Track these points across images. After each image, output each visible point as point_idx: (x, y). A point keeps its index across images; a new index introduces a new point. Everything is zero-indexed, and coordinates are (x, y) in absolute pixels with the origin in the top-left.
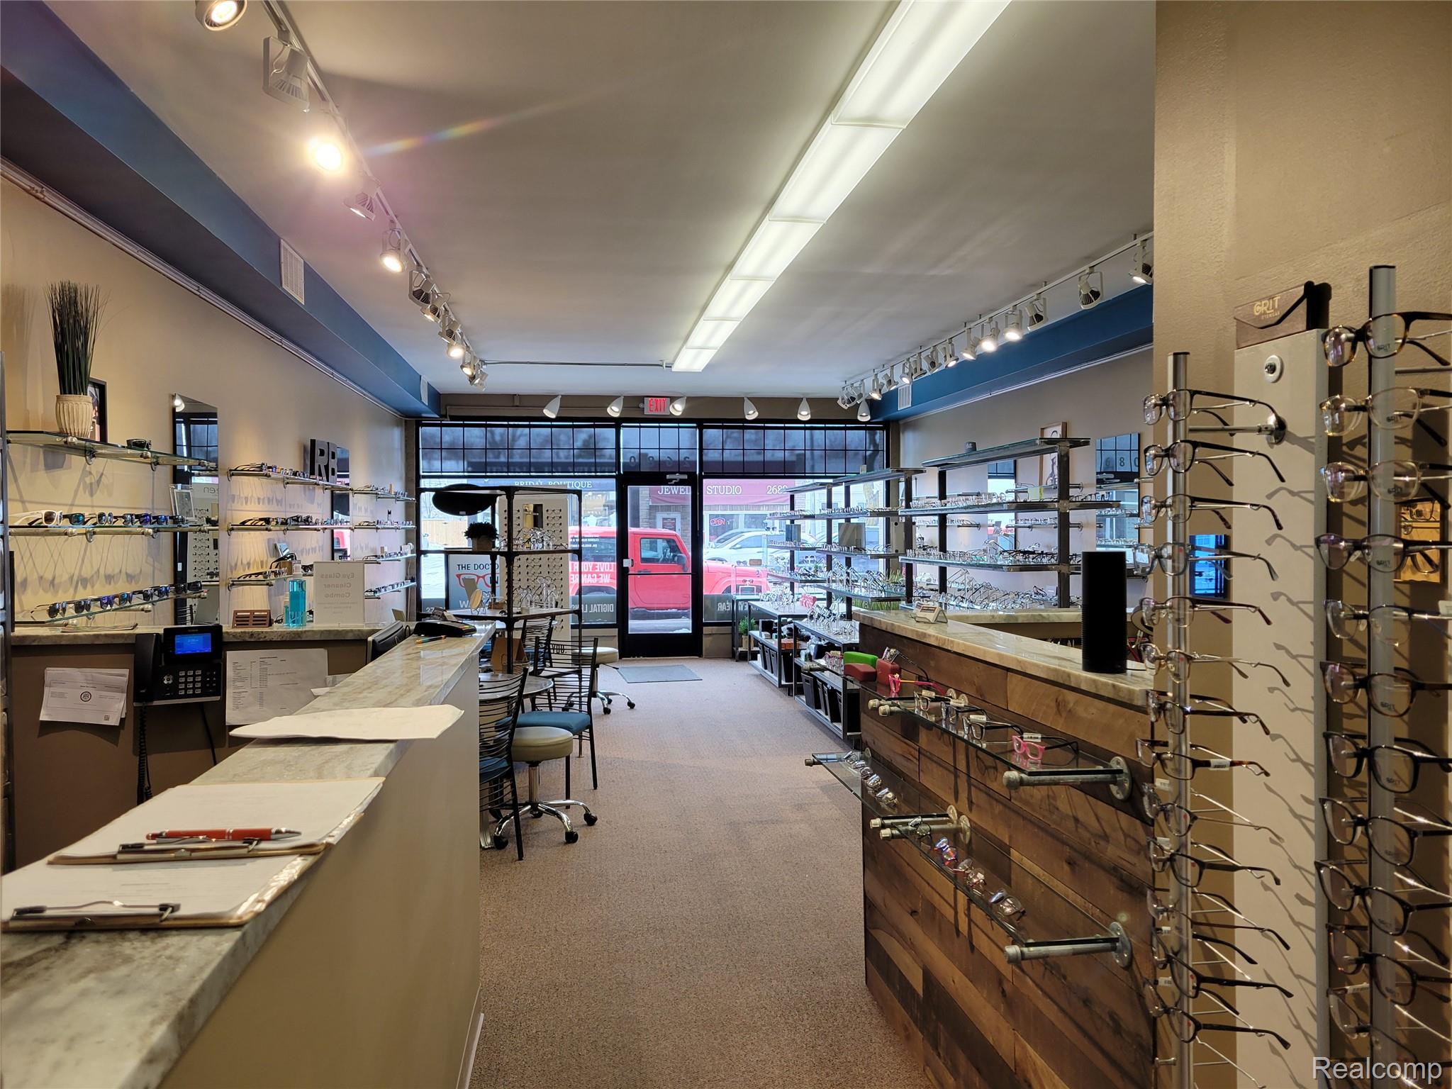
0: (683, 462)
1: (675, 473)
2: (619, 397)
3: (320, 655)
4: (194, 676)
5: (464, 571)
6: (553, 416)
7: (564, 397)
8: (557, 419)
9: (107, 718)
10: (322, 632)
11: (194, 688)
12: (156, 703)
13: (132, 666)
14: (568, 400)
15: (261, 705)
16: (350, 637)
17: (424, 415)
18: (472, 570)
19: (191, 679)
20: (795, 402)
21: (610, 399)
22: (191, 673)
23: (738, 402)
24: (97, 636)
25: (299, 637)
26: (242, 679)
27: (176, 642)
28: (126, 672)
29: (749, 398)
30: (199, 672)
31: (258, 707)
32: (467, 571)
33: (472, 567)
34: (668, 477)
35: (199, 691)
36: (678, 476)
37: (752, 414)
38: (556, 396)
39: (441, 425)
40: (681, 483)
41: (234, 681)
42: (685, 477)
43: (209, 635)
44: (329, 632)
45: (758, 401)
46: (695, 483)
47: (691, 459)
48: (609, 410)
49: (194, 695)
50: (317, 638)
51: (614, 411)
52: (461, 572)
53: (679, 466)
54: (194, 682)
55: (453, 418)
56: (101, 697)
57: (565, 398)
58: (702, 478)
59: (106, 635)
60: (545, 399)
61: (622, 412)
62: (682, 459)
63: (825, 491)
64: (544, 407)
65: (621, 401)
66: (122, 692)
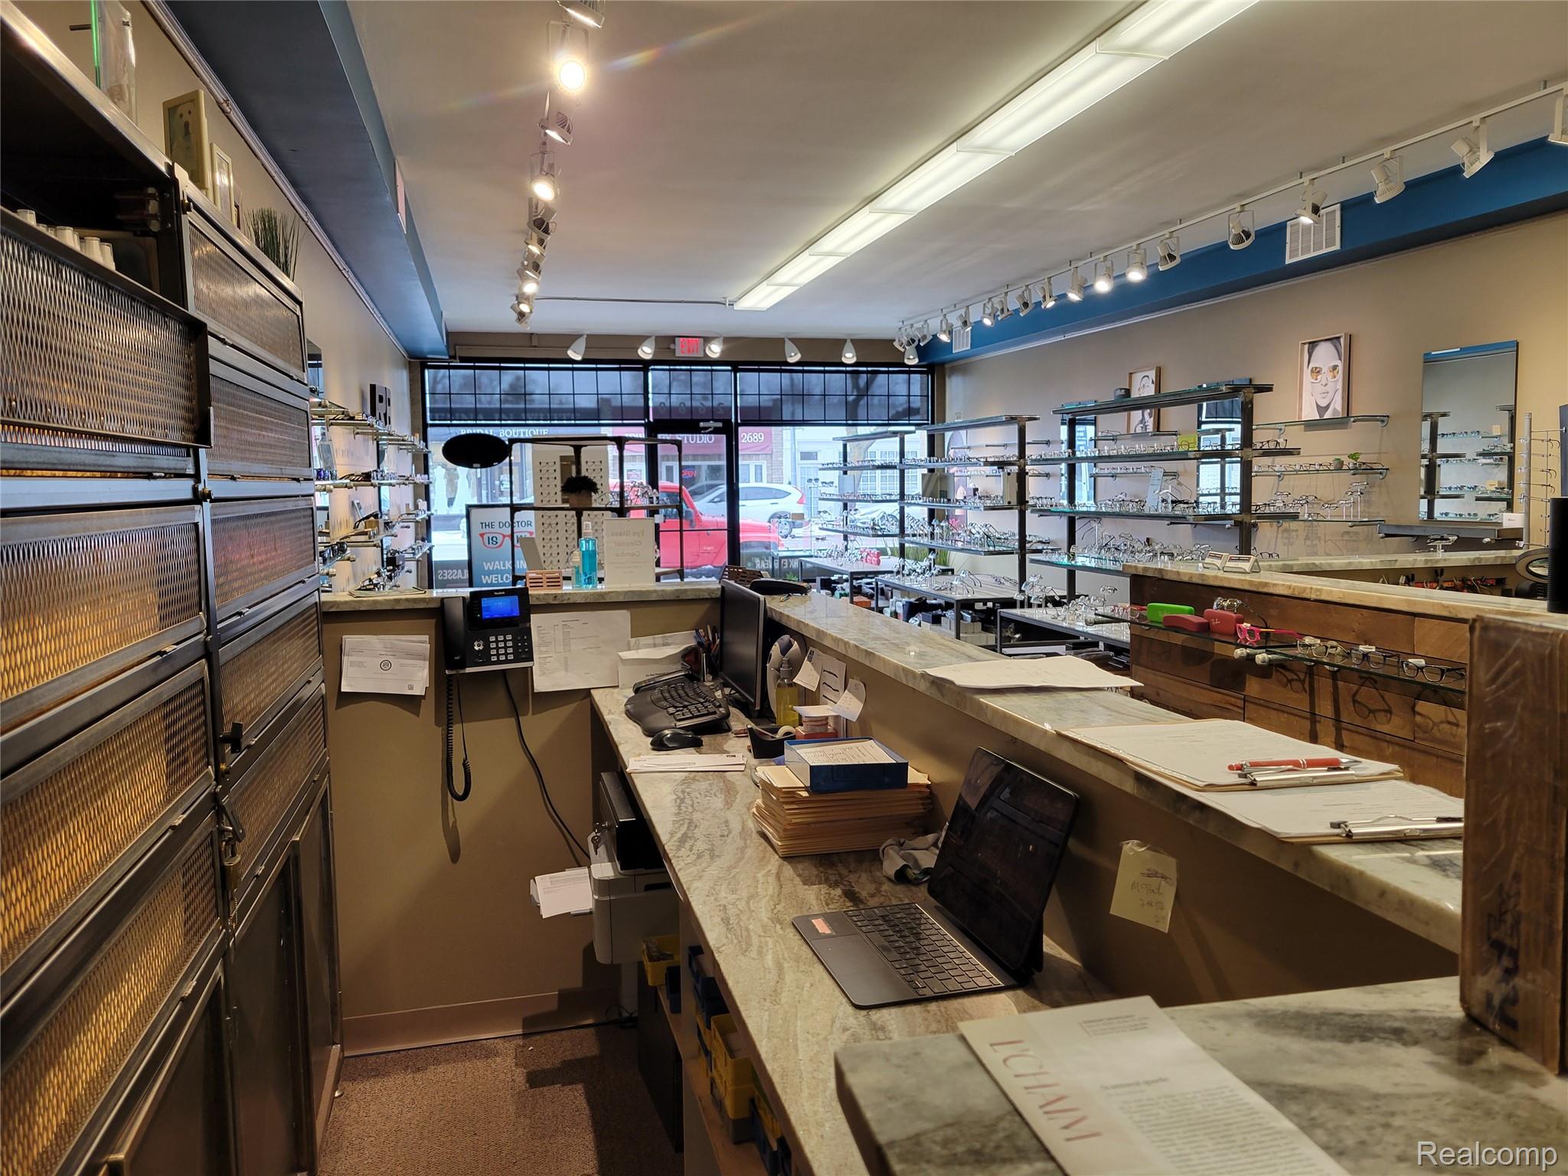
0: (717, 408)
1: (708, 421)
2: (650, 337)
3: (623, 617)
4: (505, 641)
5: (488, 530)
6: (579, 358)
7: (589, 336)
8: (584, 361)
9: (411, 688)
10: (626, 593)
11: (506, 654)
12: (468, 670)
13: (433, 632)
14: (594, 340)
15: (566, 670)
16: (653, 597)
17: (429, 356)
18: (496, 529)
19: (502, 643)
20: (838, 344)
21: (641, 339)
22: (501, 638)
23: (779, 342)
24: (397, 601)
25: (603, 598)
26: (546, 644)
27: (483, 605)
28: (426, 638)
29: (790, 339)
30: (509, 637)
31: (563, 673)
32: (491, 530)
33: (496, 525)
34: (702, 424)
35: (511, 657)
36: (712, 424)
37: (794, 357)
38: (581, 336)
39: (449, 368)
40: (716, 431)
41: (539, 646)
42: (720, 425)
43: (516, 597)
44: (633, 592)
45: (800, 343)
46: (729, 430)
47: (726, 404)
48: (640, 352)
49: (507, 661)
50: (621, 599)
51: (646, 352)
52: (484, 531)
53: (712, 414)
54: (506, 647)
55: (462, 360)
56: (402, 665)
57: (591, 338)
58: (738, 425)
59: (407, 600)
60: (570, 339)
61: (655, 353)
62: (715, 404)
63: (897, 439)
64: (568, 348)
65: (652, 341)
66: (425, 660)
